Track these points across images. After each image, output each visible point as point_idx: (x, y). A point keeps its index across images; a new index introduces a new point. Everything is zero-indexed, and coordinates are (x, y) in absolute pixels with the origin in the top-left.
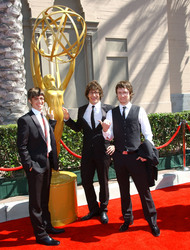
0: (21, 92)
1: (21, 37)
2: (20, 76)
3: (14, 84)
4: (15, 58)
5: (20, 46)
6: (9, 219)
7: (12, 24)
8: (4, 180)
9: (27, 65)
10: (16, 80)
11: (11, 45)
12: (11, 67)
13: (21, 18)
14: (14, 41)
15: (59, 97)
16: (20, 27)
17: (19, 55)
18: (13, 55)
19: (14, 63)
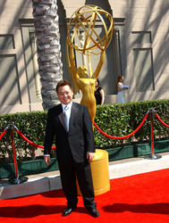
1: (58, 35)
2: (58, 68)
3: (53, 76)
4: (53, 53)
5: (57, 43)
6: (52, 189)
7: (50, 24)
10: (55, 72)
11: (49, 42)
12: (50, 61)
13: (57, 19)
14: (52, 38)
15: (92, 85)
16: (57, 27)
17: (57, 50)
18: (52, 51)
19: (52, 57)
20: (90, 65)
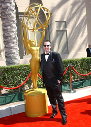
0: (16, 49)
1: (16, 21)
2: (15, 41)
3: (12, 45)
4: (13, 32)
5: (15, 25)
7: (11, 14)
8: (9, 94)
9: (19, 35)
10: (13, 43)
11: (10, 25)
12: (10, 36)
14: (12, 23)
15: (37, 50)
16: (15, 16)
17: (15, 30)
18: (12, 30)
19: (12, 34)
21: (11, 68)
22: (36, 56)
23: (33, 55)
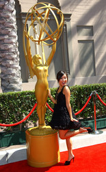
0: (16, 68)
1: (16, 27)
2: (16, 56)
3: (11, 62)
4: (12, 43)
5: (15, 34)
7: (9, 17)
10: (13, 59)
11: (8, 33)
12: (9, 50)
13: (14, 13)
14: (10, 30)
15: (45, 71)
16: (15, 20)
17: (14, 40)
18: (10, 41)
19: (11, 46)
20: (43, 53)
21: (9, 96)
22: (43, 79)
23: (39, 78)
